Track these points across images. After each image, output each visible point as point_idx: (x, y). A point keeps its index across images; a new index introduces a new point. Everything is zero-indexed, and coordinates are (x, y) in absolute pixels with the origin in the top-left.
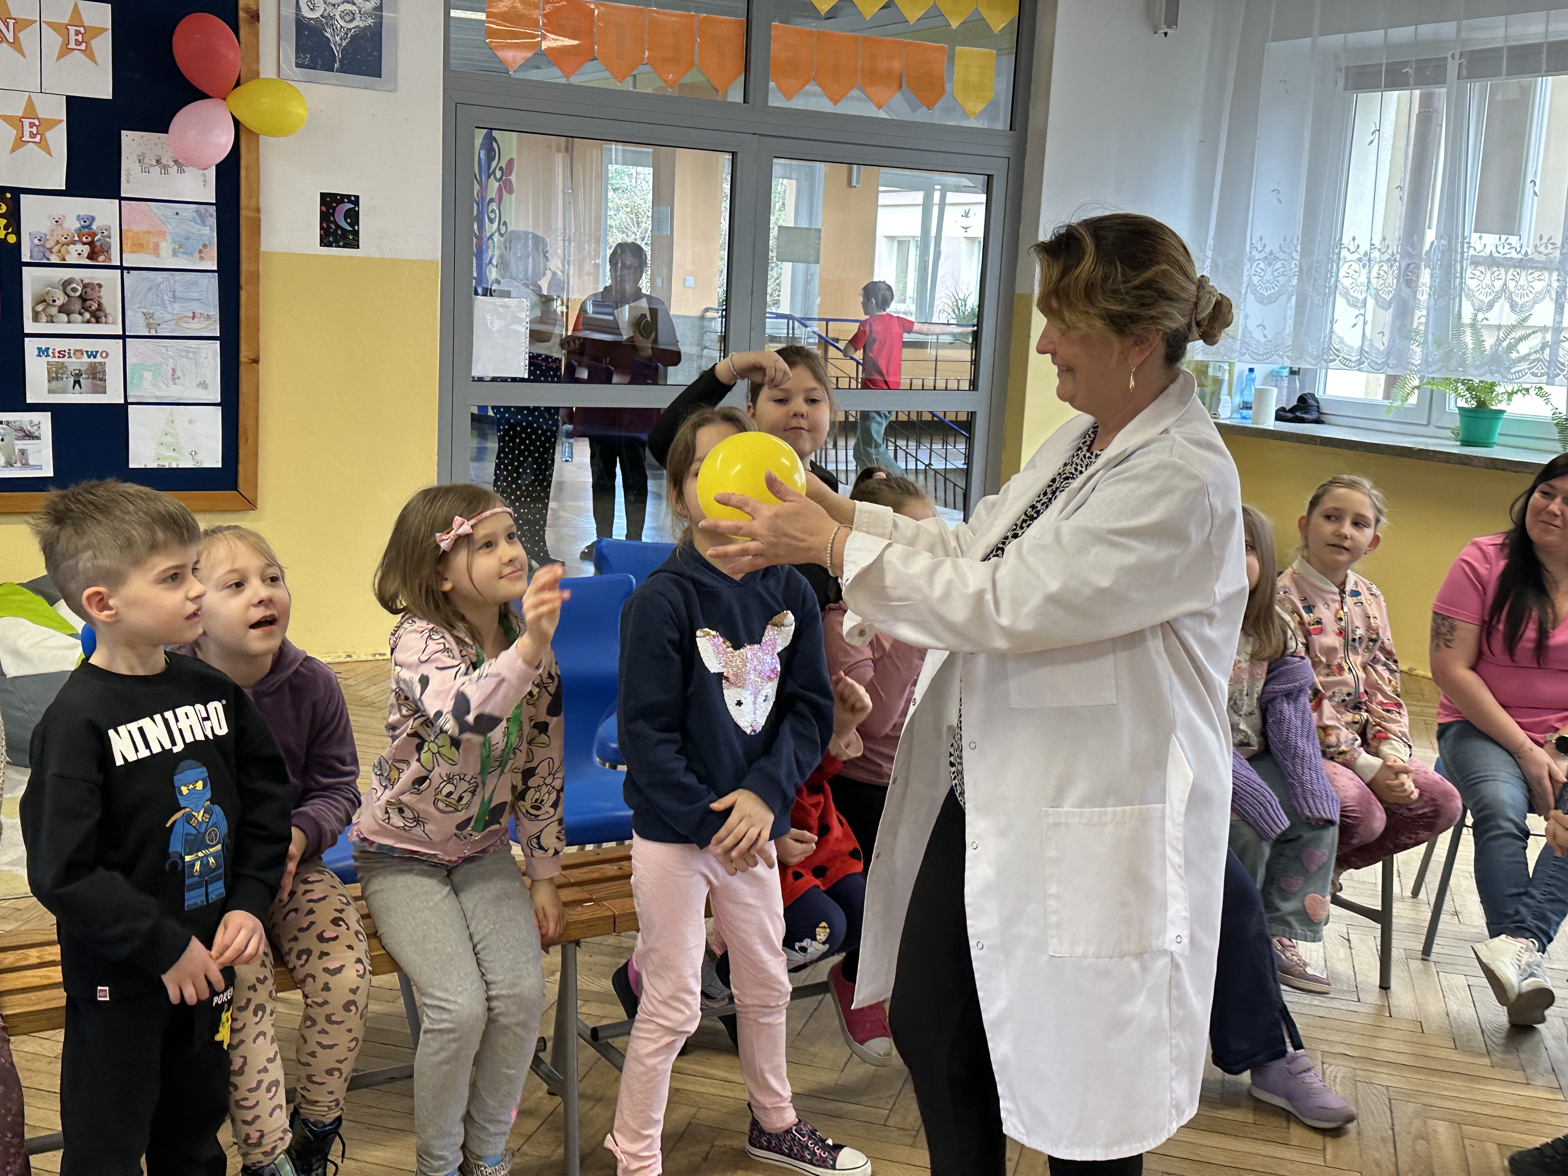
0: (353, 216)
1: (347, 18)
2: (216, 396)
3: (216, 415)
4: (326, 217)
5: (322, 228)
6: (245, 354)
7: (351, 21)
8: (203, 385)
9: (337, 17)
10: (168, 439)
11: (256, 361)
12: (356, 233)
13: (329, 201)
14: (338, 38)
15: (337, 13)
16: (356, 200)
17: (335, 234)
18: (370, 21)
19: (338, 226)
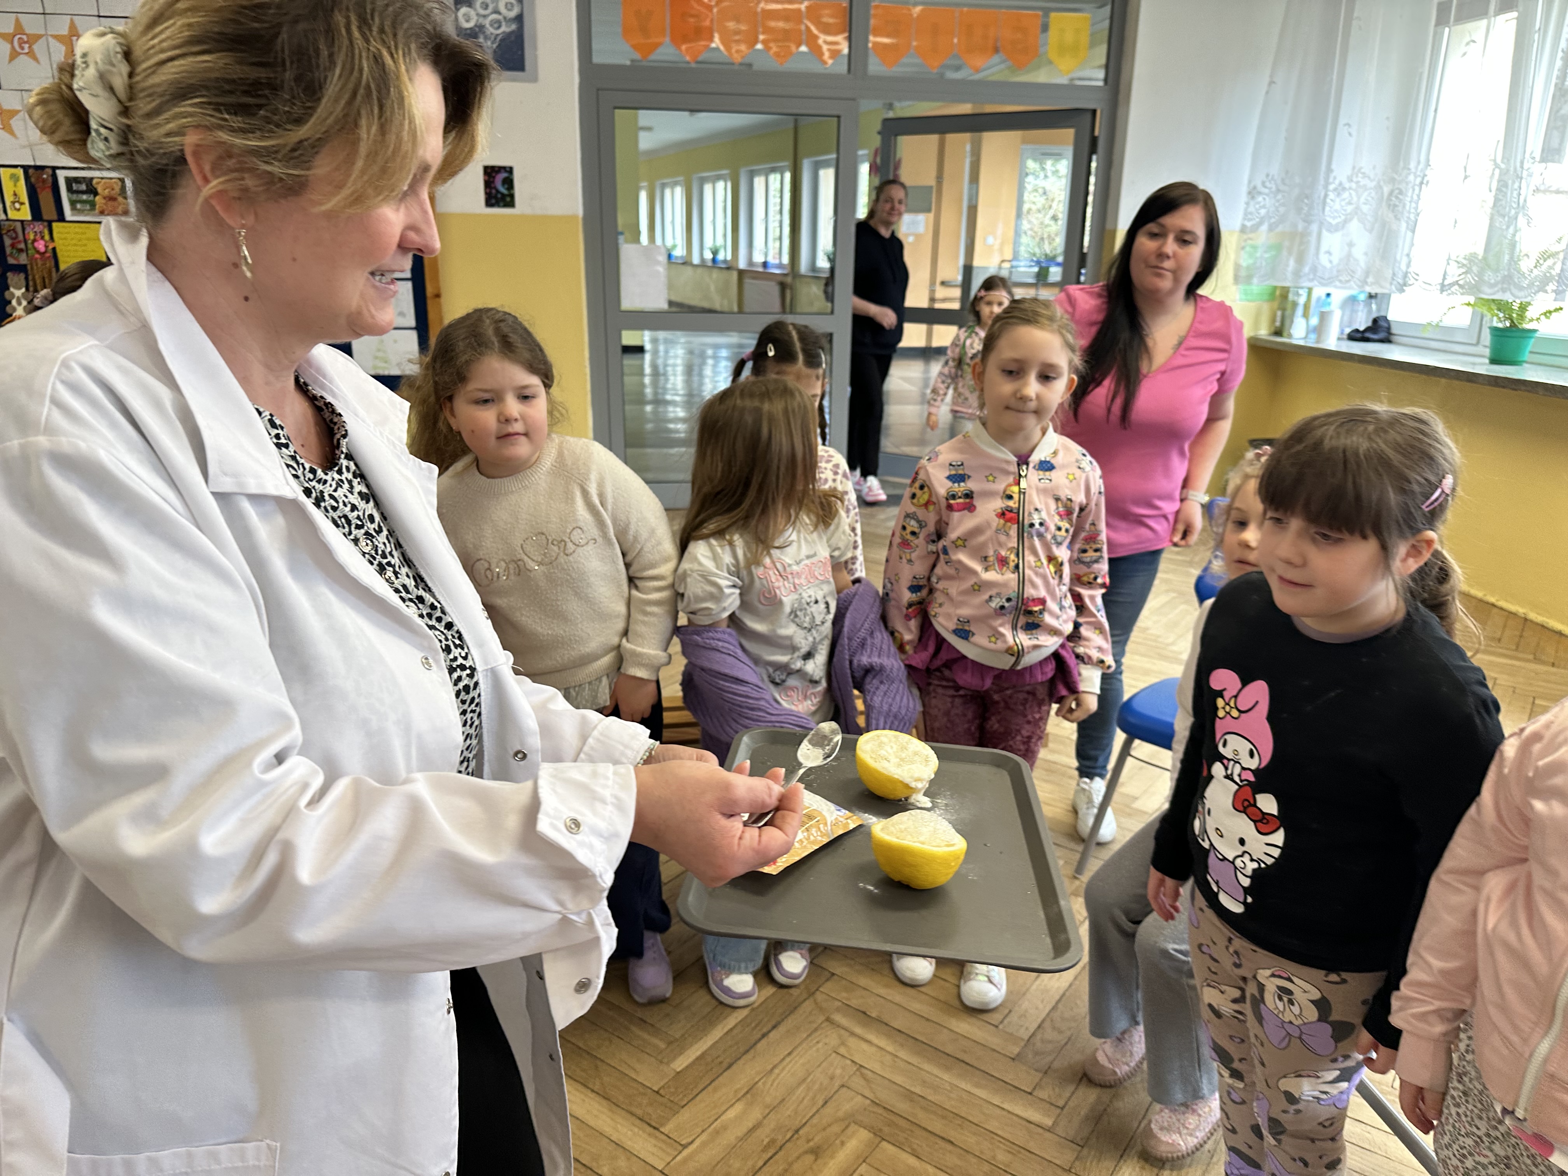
0: (509, 183)
1: (496, 25)
2: (413, 323)
3: (413, 336)
4: (488, 184)
5: (486, 193)
6: (430, 290)
7: (499, 27)
8: (402, 314)
9: (488, 26)
10: (380, 354)
11: (438, 296)
12: (512, 196)
13: (490, 172)
14: (489, 43)
15: (487, 22)
16: (510, 170)
17: (495, 197)
18: (514, 27)
19: (498, 191)
